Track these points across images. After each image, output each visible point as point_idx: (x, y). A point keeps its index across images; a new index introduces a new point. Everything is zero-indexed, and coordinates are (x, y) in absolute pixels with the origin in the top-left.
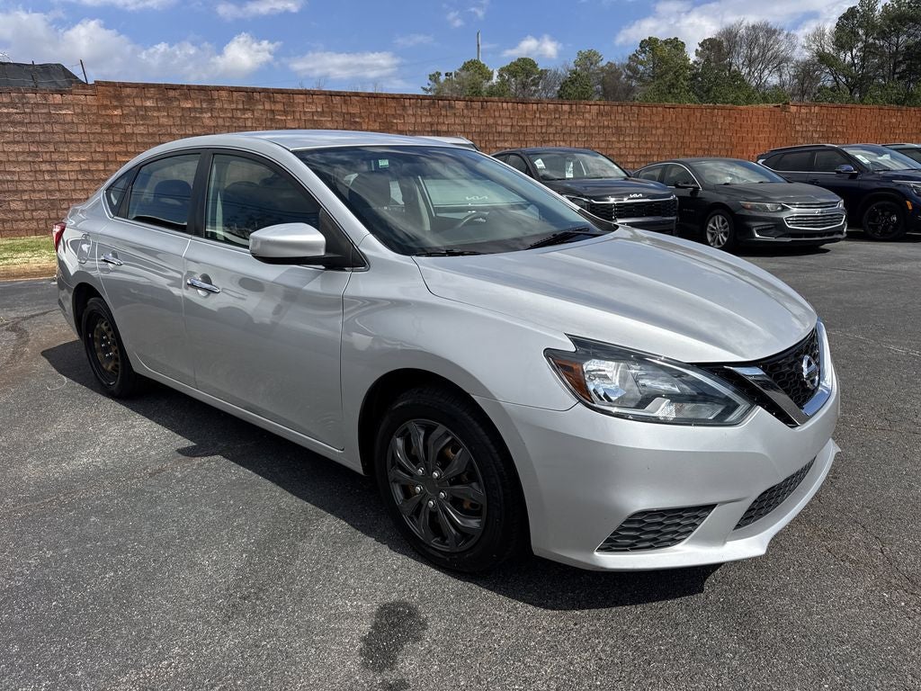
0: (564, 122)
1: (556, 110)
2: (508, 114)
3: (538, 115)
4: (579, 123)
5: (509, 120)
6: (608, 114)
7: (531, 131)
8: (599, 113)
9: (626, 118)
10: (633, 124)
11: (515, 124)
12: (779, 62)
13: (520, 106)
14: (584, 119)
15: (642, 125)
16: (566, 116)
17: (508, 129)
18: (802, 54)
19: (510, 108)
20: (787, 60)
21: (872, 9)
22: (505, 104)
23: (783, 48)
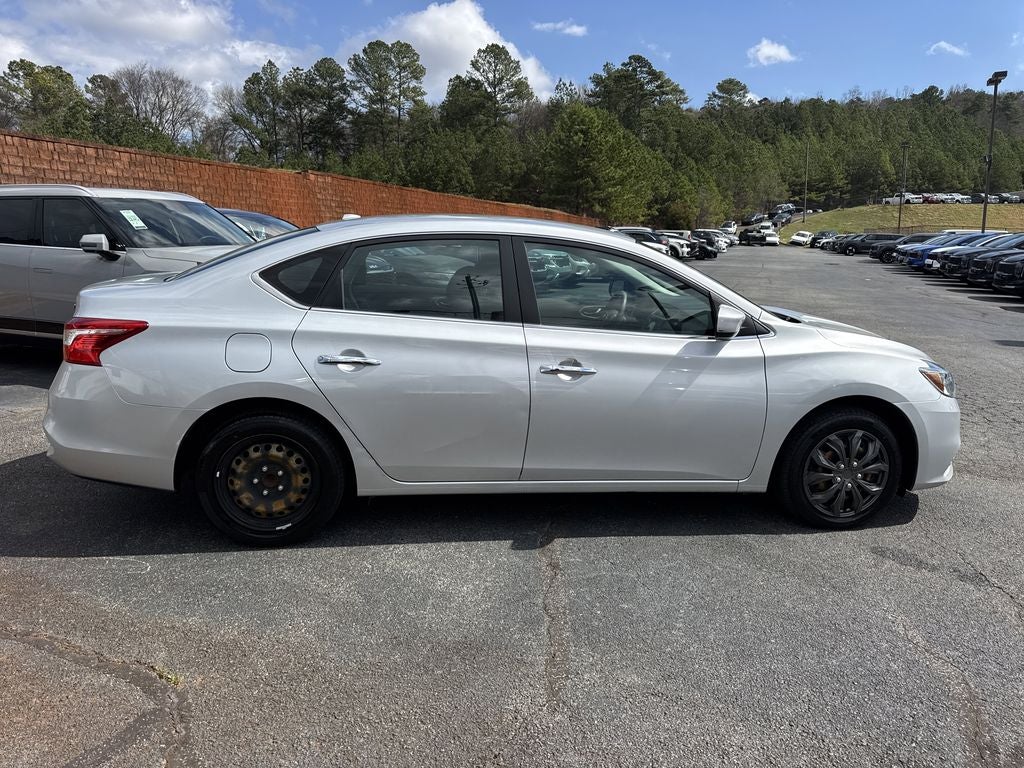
0: (91, 170)
1: (79, 154)
2: (15, 151)
3: (56, 157)
4: (110, 171)
5: (18, 160)
6: (142, 164)
7: (51, 176)
8: (131, 163)
9: (163, 171)
10: (171, 178)
11: (27, 164)
12: (189, 117)
13: (31, 143)
14: (114, 167)
15: (180, 180)
16: (93, 162)
17: (19, 171)
18: (213, 112)
19: (16, 143)
20: (197, 115)
21: (275, 80)
22: (8, 138)
23: (193, 101)
